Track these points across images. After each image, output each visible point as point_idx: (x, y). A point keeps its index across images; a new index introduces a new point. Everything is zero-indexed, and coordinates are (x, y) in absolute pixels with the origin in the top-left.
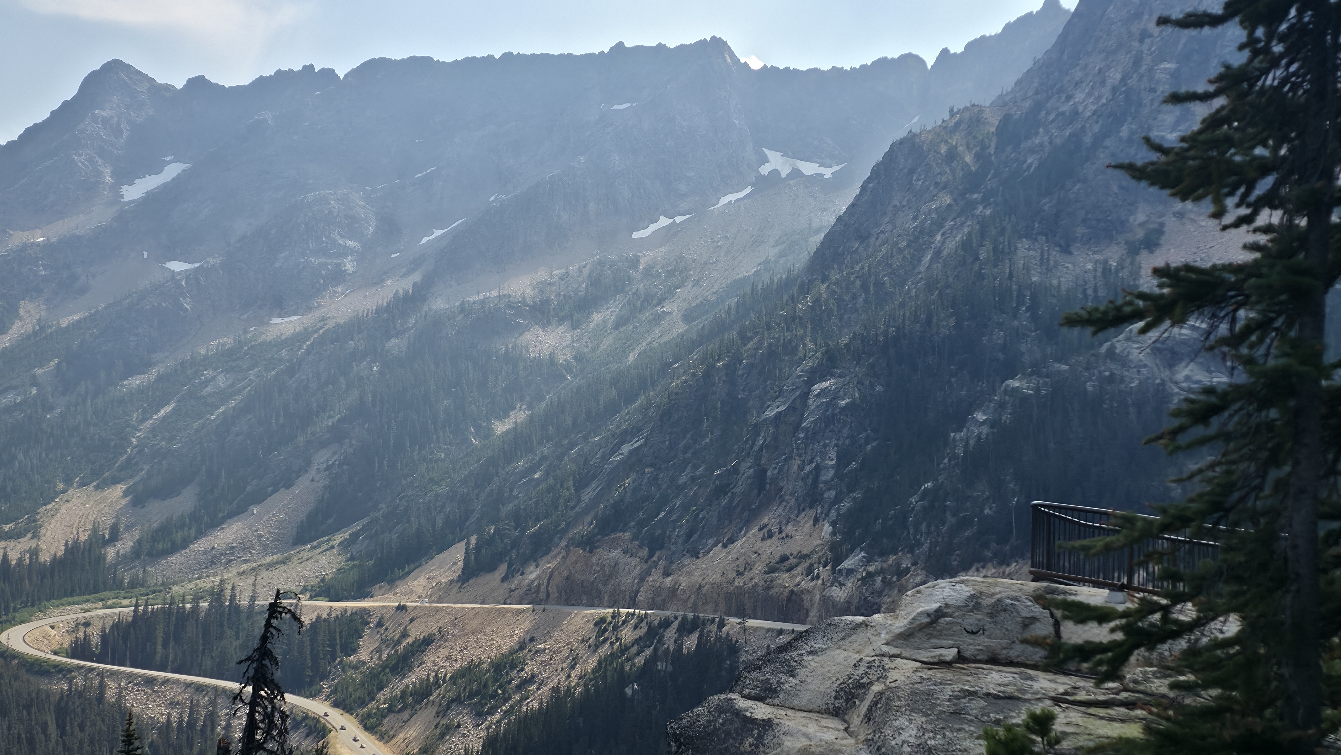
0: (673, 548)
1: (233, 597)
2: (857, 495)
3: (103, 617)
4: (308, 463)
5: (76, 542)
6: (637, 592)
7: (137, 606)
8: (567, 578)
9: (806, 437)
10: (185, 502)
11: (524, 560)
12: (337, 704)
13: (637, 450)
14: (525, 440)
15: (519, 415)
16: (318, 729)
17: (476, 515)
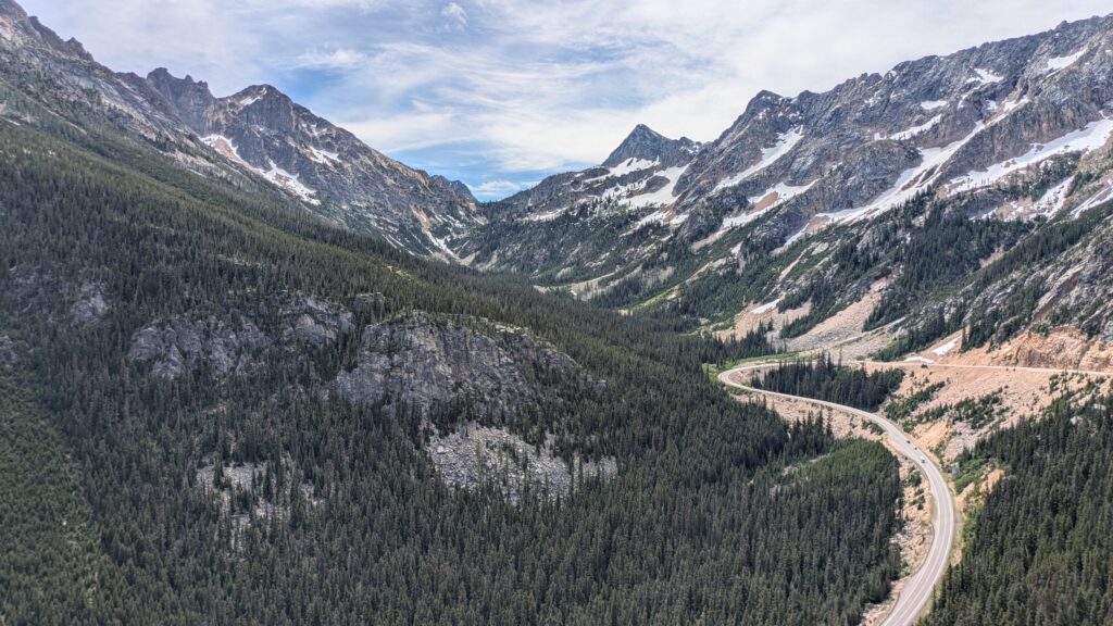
0: (1107, 334)
1: (830, 359)
3: (765, 368)
4: (869, 288)
5: (752, 332)
6: (1080, 360)
7: (781, 363)
8: (1030, 352)
10: (805, 310)
11: (1002, 340)
12: (888, 417)
13: (1078, 273)
14: (1000, 270)
15: (998, 255)
16: (878, 429)
17: (969, 315)
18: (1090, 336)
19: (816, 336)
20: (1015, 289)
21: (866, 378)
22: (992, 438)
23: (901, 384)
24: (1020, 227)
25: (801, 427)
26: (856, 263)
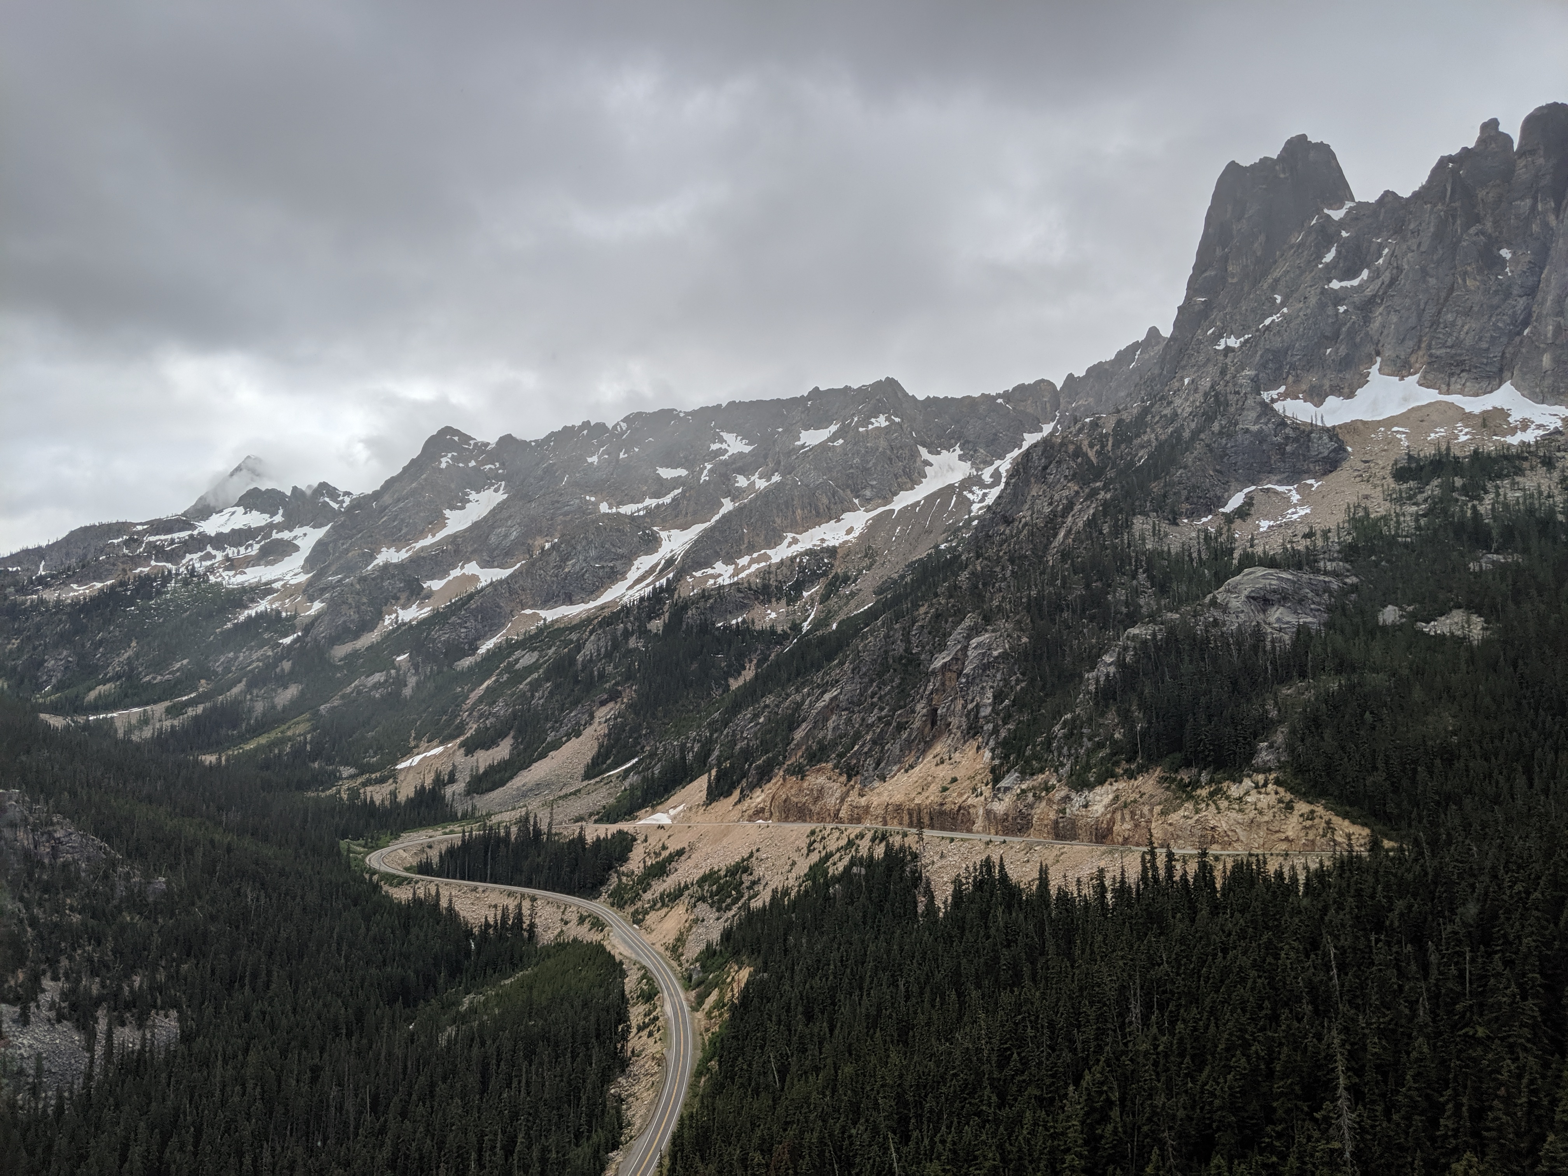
0: (866, 774)
1: (535, 823)
2: (1011, 726)
3: (440, 842)
4: (592, 717)
5: (423, 786)
6: (839, 810)
7: (464, 832)
8: (785, 801)
9: (967, 682)
10: (503, 751)
11: (752, 787)
12: (612, 905)
13: (836, 697)
14: (751, 693)
15: (748, 674)
16: (598, 924)
17: (716, 753)
18: (849, 779)
19: (518, 789)
20: (769, 720)
21: (584, 849)
22: (740, 924)
23: (631, 855)
24: (772, 636)
25: (491, 931)
26: (577, 682)
